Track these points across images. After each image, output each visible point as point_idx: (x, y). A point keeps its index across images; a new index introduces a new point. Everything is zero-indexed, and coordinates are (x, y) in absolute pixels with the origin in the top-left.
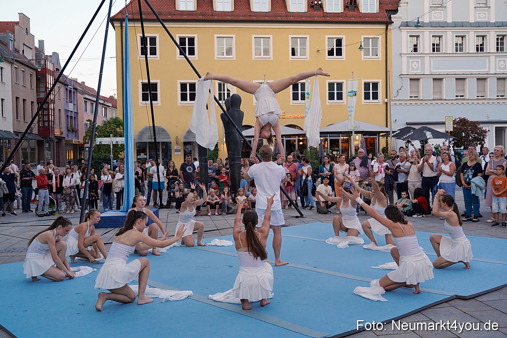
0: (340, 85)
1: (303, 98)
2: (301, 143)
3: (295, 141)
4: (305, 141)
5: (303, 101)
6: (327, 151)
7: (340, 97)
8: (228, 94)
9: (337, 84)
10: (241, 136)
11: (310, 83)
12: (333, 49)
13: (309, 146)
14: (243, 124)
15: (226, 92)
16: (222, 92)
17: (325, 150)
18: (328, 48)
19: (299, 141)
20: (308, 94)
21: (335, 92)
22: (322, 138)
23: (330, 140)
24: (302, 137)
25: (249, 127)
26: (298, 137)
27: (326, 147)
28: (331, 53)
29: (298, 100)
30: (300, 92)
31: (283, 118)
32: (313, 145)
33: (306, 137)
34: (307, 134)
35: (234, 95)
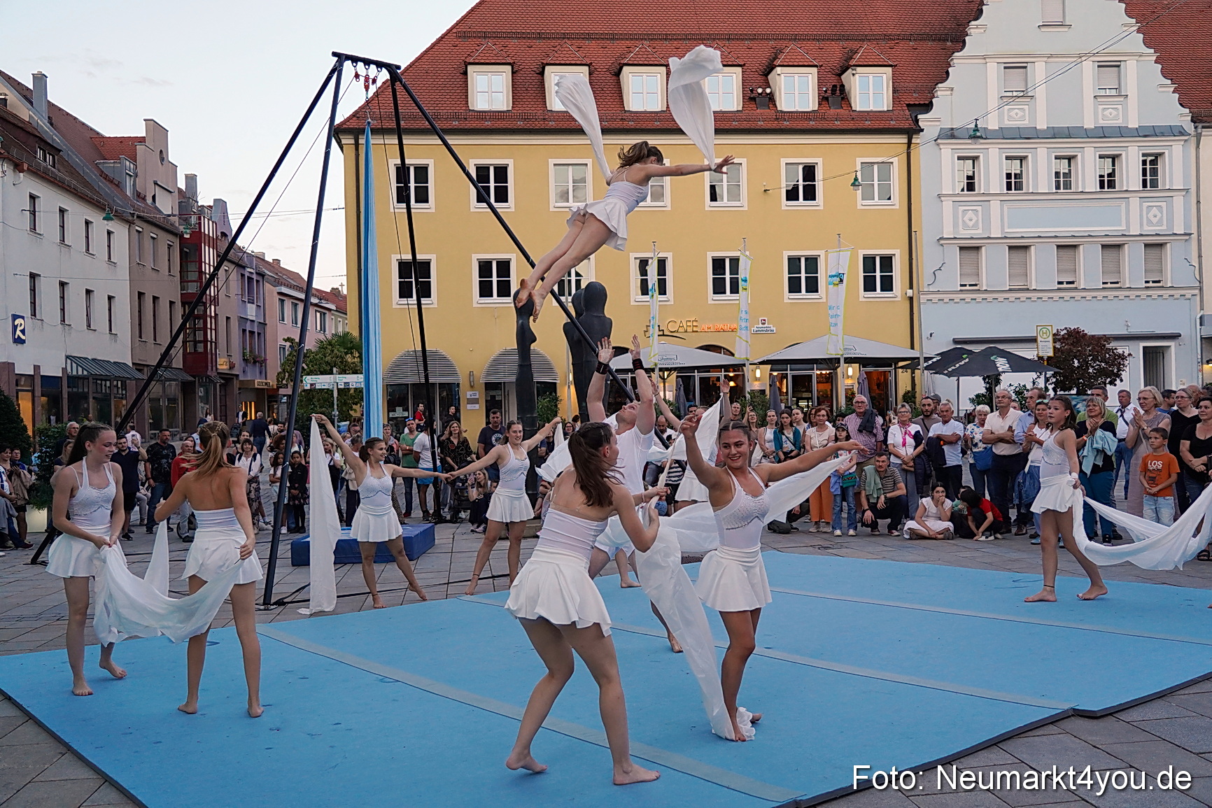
0: (812, 262)
1: (735, 290)
2: (732, 384)
3: (718, 379)
4: (741, 378)
5: (735, 296)
6: (787, 400)
7: (813, 286)
8: (578, 282)
9: (807, 259)
11: (750, 258)
12: (796, 188)
13: (748, 389)
15: (573, 278)
17: (782, 397)
18: (787, 186)
19: (728, 379)
20: (746, 281)
21: (803, 275)
22: (775, 373)
23: (793, 377)
24: (734, 371)
25: (622, 351)
26: (725, 371)
27: (785, 391)
28: (792, 195)
29: (725, 293)
30: (728, 276)
31: (693, 331)
32: (757, 386)
33: (743, 371)
34: (744, 365)
35: (590, 285)
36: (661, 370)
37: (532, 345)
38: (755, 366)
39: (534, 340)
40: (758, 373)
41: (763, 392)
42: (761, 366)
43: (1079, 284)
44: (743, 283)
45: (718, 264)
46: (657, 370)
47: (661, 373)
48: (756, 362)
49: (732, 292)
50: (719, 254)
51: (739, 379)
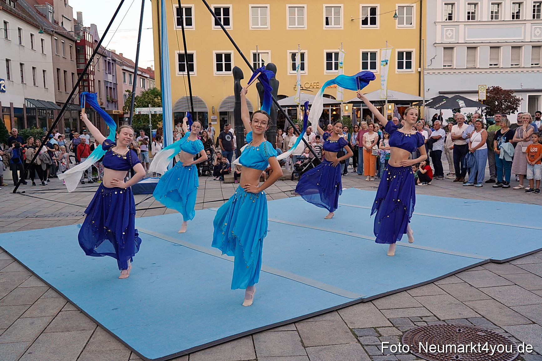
0: (373, 55)
2: (334, 113)
3: (328, 110)
4: (339, 110)
5: (336, 71)
6: (360, 120)
7: (373, 66)
8: (263, 64)
9: (371, 53)
10: (276, 105)
11: (344, 53)
12: (367, 18)
13: (342, 115)
14: (278, 94)
15: (261, 62)
16: (257, 62)
17: (358, 119)
18: (362, 18)
19: (333, 110)
20: (342, 64)
21: (369, 61)
22: (355, 108)
23: (363, 109)
24: (336, 107)
25: (284, 97)
26: (331, 107)
27: (359, 116)
28: (365, 22)
29: (332, 69)
30: (333, 61)
31: (317, 88)
32: (346, 114)
33: (340, 106)
34: (340, 104)
35: (268, 65)
38: (345, 104)
40: (347, 108)
41: (349, 116)
42: (348, 104)
43: (500, 66)
44: (340, 64)
45: (329, 56)
46: (300, 106)
47: (302, 108)
48: (346, 102)
49: (335, 69)
50: (329, 51)
51: (338, 110)
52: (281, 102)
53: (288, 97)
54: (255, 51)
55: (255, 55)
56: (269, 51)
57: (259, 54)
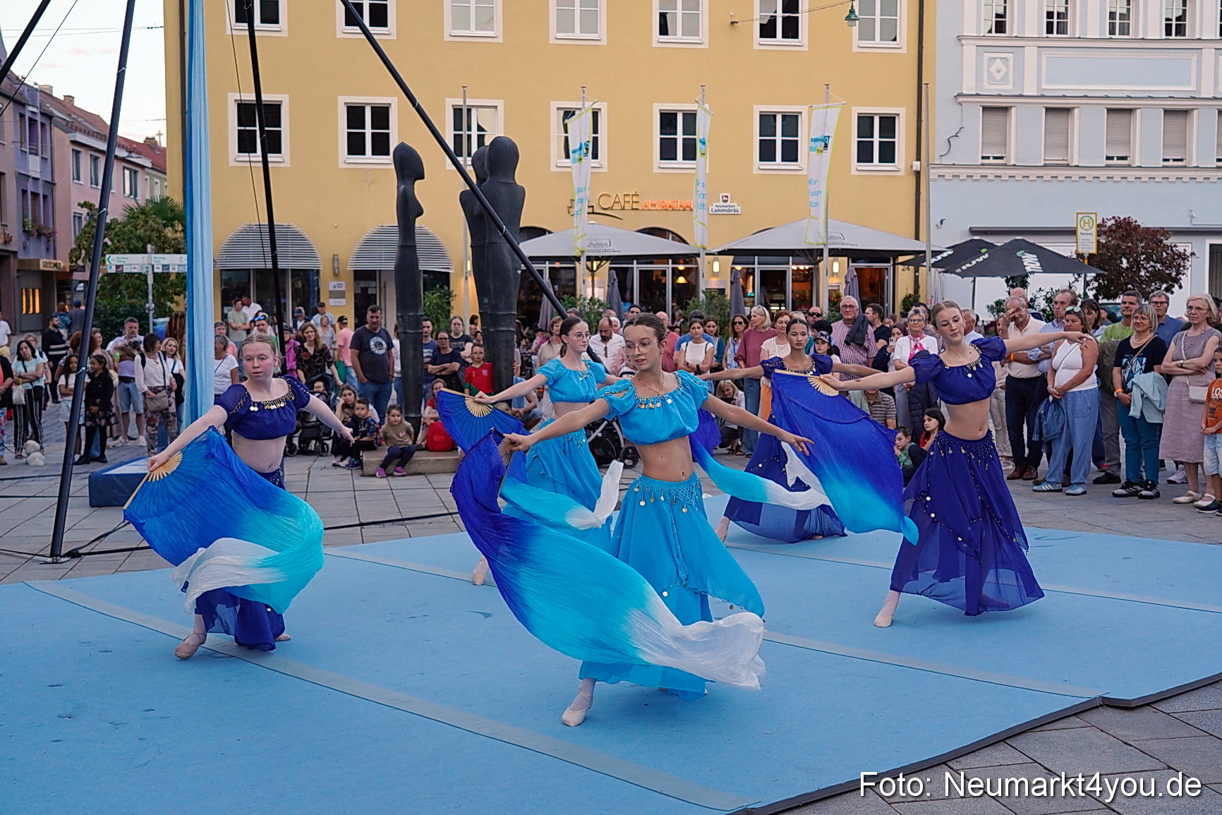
0: (791, 122)
1: (690, 153)
2: (681, 280)
3: (664, 273)
4: (693, 274)
5: (689, 164)
7: (791, 153)
8: (481, 138)
9: (784, 117)
10: (516, 256)
11: (710, 113)
12: (773, 20)
13: (702, 287)
14: (522, 225)
15: (474, 133)
16: (464, 133)
17: (747, 299)
18: (761, 17)
19: (676, 273)
20: (704, 143)
21: (779, 138)
22: (739, 268)
23: (762, 272)
24: (685, 263)
25: (538, 232)
26: (673, 263)
27: (751, 290)
28: (767, 30)
29: (675, 159)
30: (680, 137)
31: (633, 209)
32: (714, 284)
33: (696, 263)
34: (698, 255)
35: (496, 141)
36: (589, 258)
37: (418, 219)
38: (712, 257)
39: (420, 213)
40: (716, 267)
41: (722, 291)
42: (720, 257)
43: (1134, 161)
44: (702, 146)
45: (668, 121)
46: (583, 259)
47: (589, 263)
48: (714, 251)
49: (685, 158)
50: (669, 107)
51: (691, 273)
52: (529, 248)
53: (550, 232)
54: (459, 102)
55: (458, 112)
56: (500, 103)
57: (469, 111)
